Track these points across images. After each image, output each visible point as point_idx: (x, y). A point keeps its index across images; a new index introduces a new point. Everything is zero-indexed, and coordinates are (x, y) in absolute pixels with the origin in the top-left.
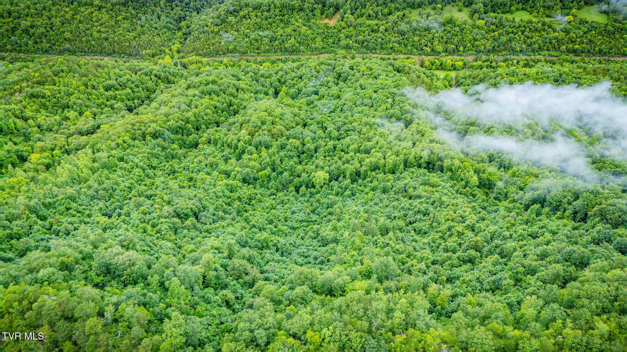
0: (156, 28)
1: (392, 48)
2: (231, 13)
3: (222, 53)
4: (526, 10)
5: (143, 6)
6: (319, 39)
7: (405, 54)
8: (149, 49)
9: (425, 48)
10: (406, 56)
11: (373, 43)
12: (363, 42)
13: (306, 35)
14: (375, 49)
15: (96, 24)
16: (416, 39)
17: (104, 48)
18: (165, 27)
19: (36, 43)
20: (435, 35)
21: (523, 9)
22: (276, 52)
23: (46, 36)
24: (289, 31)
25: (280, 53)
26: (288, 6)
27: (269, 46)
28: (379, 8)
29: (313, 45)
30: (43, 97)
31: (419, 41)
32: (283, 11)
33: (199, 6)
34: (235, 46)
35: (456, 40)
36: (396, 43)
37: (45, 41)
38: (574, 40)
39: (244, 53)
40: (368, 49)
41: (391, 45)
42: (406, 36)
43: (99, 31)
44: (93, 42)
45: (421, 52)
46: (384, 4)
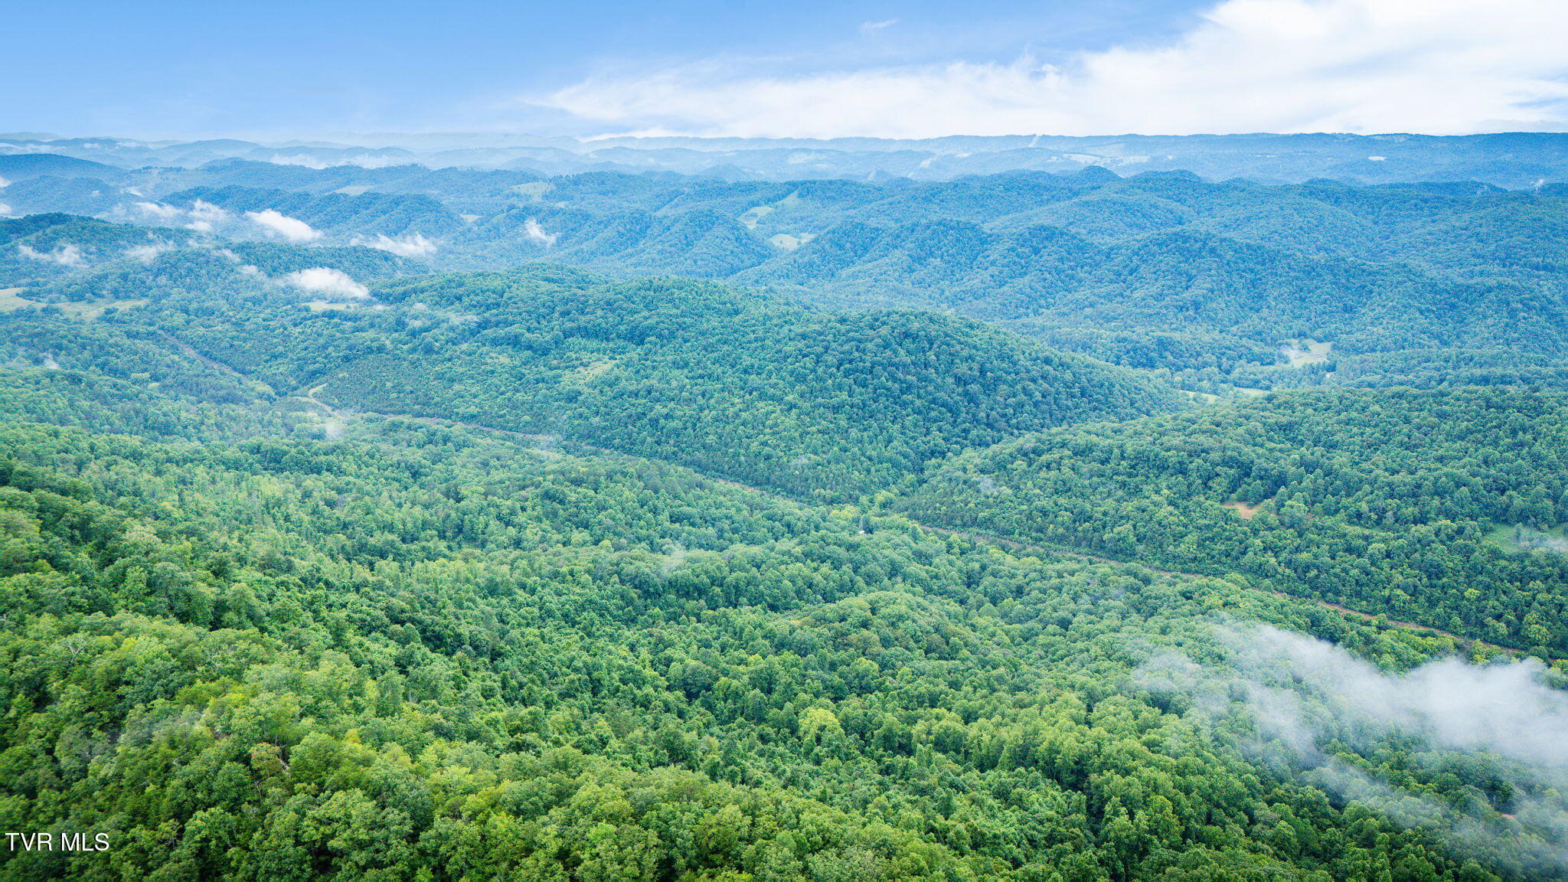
0: (870, 459)
1: (1388, 600)
2: (1026, 455)
3: (958, 522)
6: (1192, 538)
7: (1424, 623)
8: (831, 489)
9: (1490, 621)
10: (1422, 629)
11: (1336, 575)
12: (1307, 568)
13: (1163, 523)
14: (1338, 593)
15: (767, 430)
16: (1472, 593)
17: (756, 471)
18: (890, 460)
19: (658, 443)
20: (1539, 596)
22: (1078, 545)
23: (678, 435)
24: (1130, 508)
25: (1086, 550)
27: (1067, 529)
28: (1393, 503)
29: (1171, 548)
31: (1478, 599)
32: (1138, 468)
33: (988, 438)
34: (994, 516)
36: (1405, 590)
37: (672, 442)
39: (1007, 533)
40: (1314, 588)
41: (1387, 593)
42: (1445, 580)
43: (764, 444)
44: (742, 458)
45: (1476, 630)
46: (1415, 495)
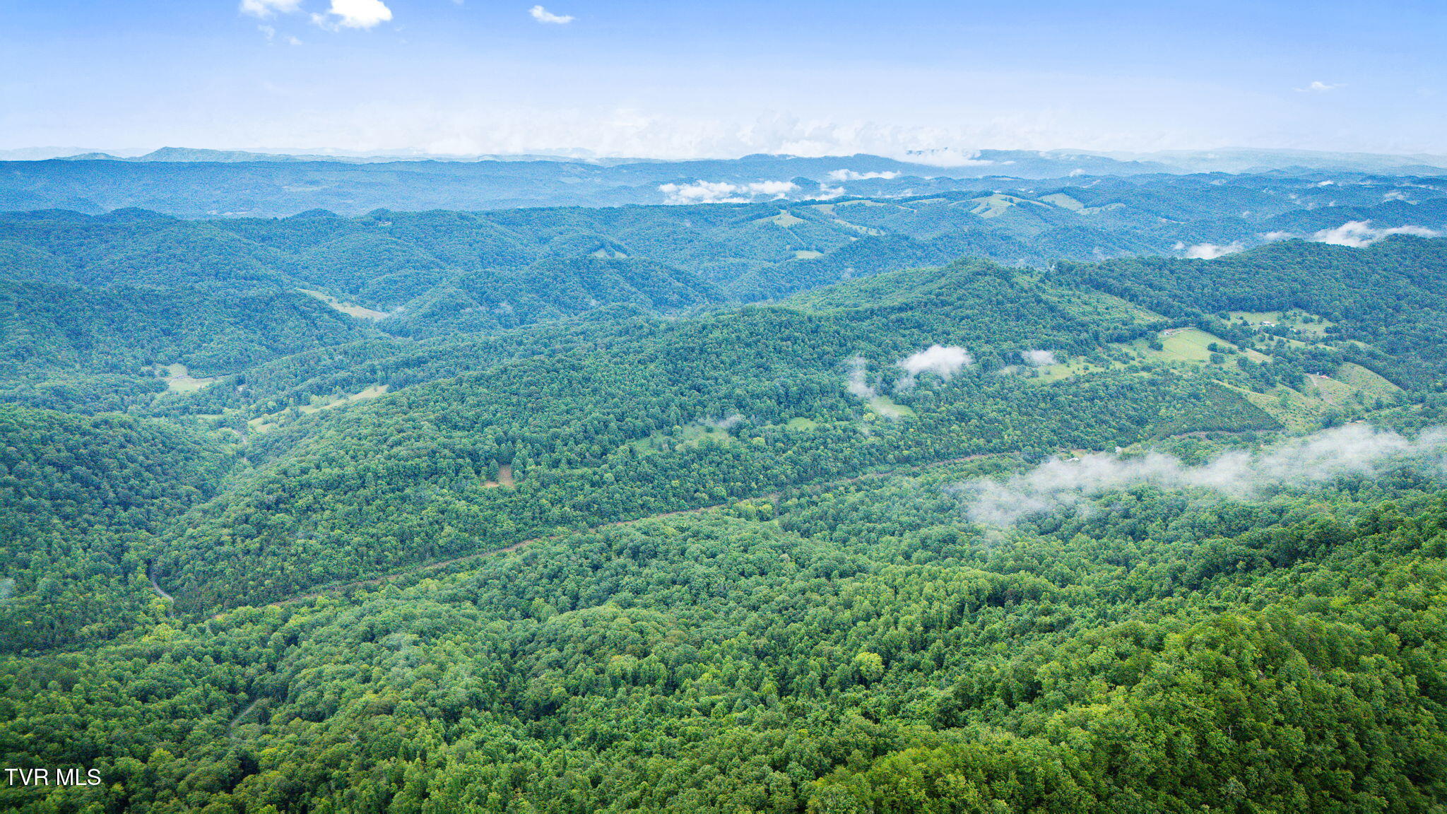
2: (271, 507)
3: (297, 587)
4: (801, 415)
7: (672, 511)
9: (696, 495)
11: (607, 503)
12: (588, 506)
13: (470, 514)
14: (616, 514)
16: (675, 483)
20: (701, 472)
21: (797, 415)
24: (431, 514)
26: (402, 470)
27: (403, 550)
28: (583, 445)
29: (495, 530)
31: (681, 485)
32: (393, 482)
34: (325, 567)
35: (737, 473)
36: (646, 496)
38: (895, 444)
40: (602, 517)
42: (657, 481)
46: (587, 438)
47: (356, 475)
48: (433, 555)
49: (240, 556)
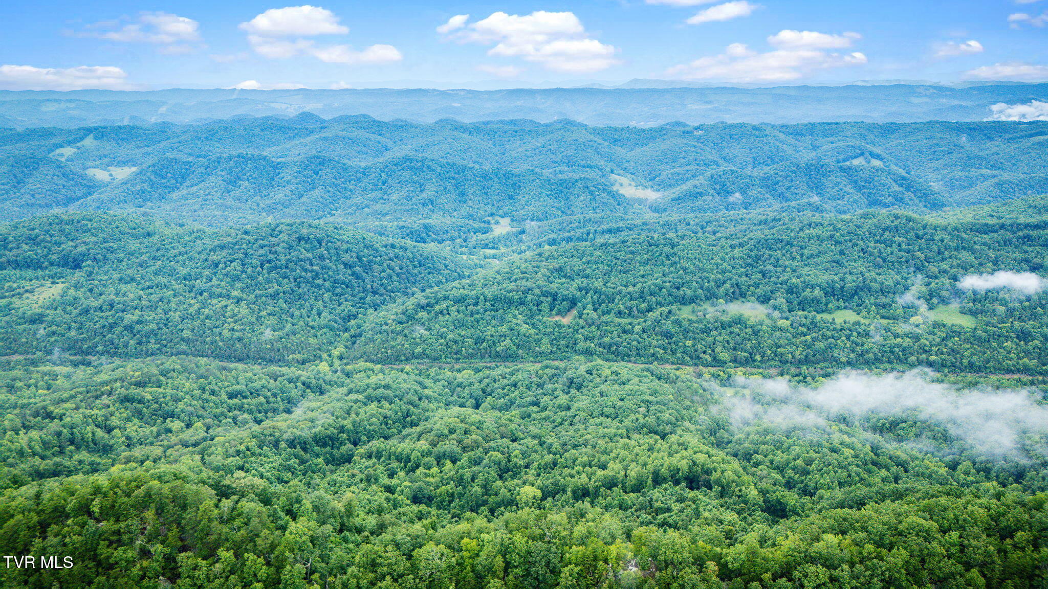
0: (313, 328)
1: (653, 355)
2: (422, 308)
3: (403, 358)
4: (851, 309)
5: (299, 299)
6: (545, 340)
7: (673, 363)
8: (299, 353)
9: (702, 355)
10: (675, 367)
11: (625, 347)
12: (610, 346)
13: (527, 335)
14: (629, 356)
15: (229, 320)
16: (689, 343)
17: (235, 351)
18: (326, 326)
19: (140, 343)
20: (717, 338)
21: (845, 308)
22: (483, 357)
23: (156, 335)
24: (504, 330)
25: (489, 359)
26: (503, 298)
27: (473, 349)
28: (635, 302)
29: (537, 348)
30: (140, 402)
31: (693, 346)
32: (496, 305)
33: (378, 301)
34: (424, 350)
35: (748, 345)
36: (659, 347)
37: (153, 341)
38: (927, 349)
39: (436, 359)
40: (617, 356)
41: (651, 351)
42: (674, 339)
43: (232, 330)
44: (221, 344)
45: (697, 361)
46: (641, 297)
47: (474, 296)
48: (490, 357)
49: (390, 333)
